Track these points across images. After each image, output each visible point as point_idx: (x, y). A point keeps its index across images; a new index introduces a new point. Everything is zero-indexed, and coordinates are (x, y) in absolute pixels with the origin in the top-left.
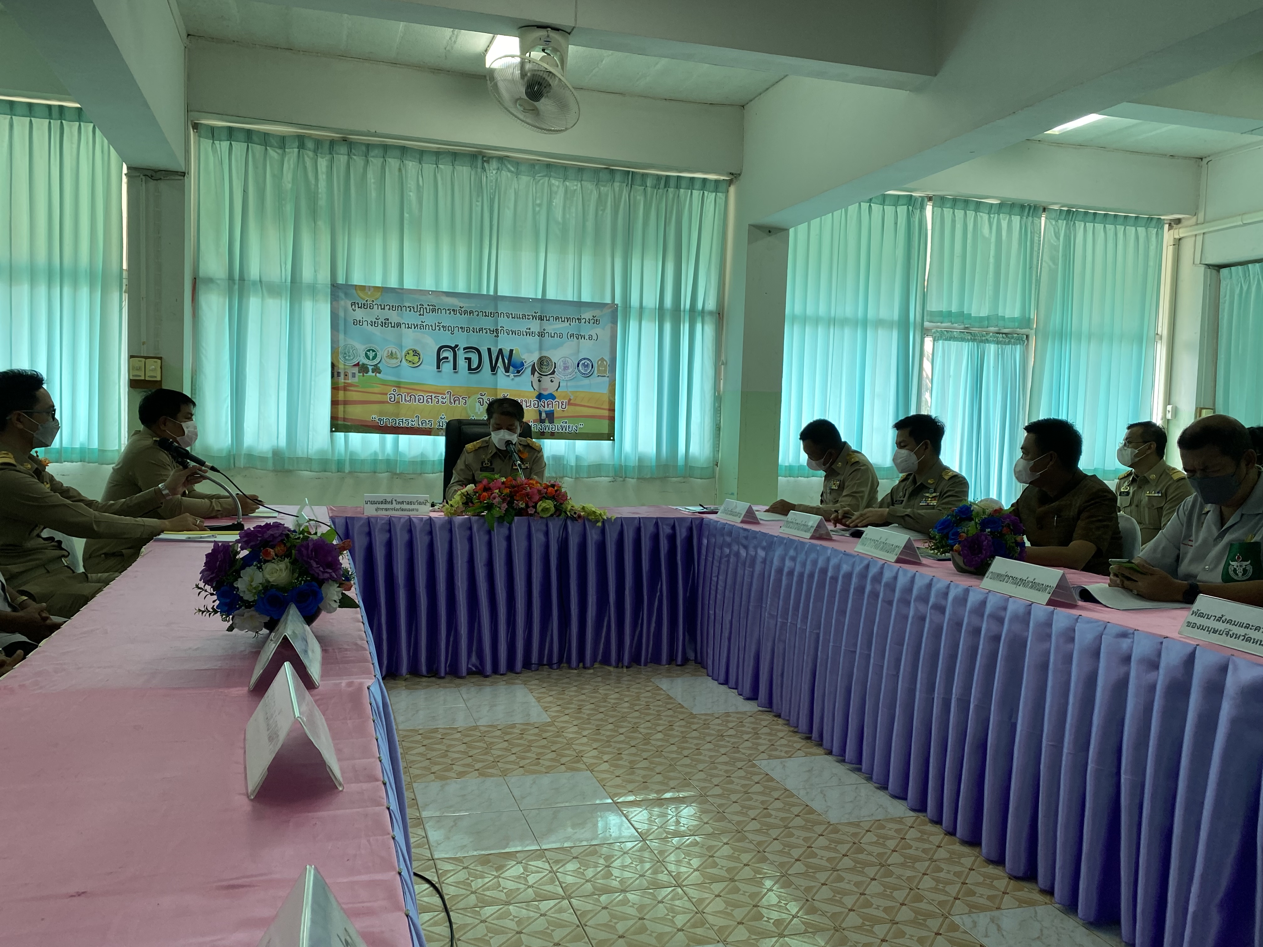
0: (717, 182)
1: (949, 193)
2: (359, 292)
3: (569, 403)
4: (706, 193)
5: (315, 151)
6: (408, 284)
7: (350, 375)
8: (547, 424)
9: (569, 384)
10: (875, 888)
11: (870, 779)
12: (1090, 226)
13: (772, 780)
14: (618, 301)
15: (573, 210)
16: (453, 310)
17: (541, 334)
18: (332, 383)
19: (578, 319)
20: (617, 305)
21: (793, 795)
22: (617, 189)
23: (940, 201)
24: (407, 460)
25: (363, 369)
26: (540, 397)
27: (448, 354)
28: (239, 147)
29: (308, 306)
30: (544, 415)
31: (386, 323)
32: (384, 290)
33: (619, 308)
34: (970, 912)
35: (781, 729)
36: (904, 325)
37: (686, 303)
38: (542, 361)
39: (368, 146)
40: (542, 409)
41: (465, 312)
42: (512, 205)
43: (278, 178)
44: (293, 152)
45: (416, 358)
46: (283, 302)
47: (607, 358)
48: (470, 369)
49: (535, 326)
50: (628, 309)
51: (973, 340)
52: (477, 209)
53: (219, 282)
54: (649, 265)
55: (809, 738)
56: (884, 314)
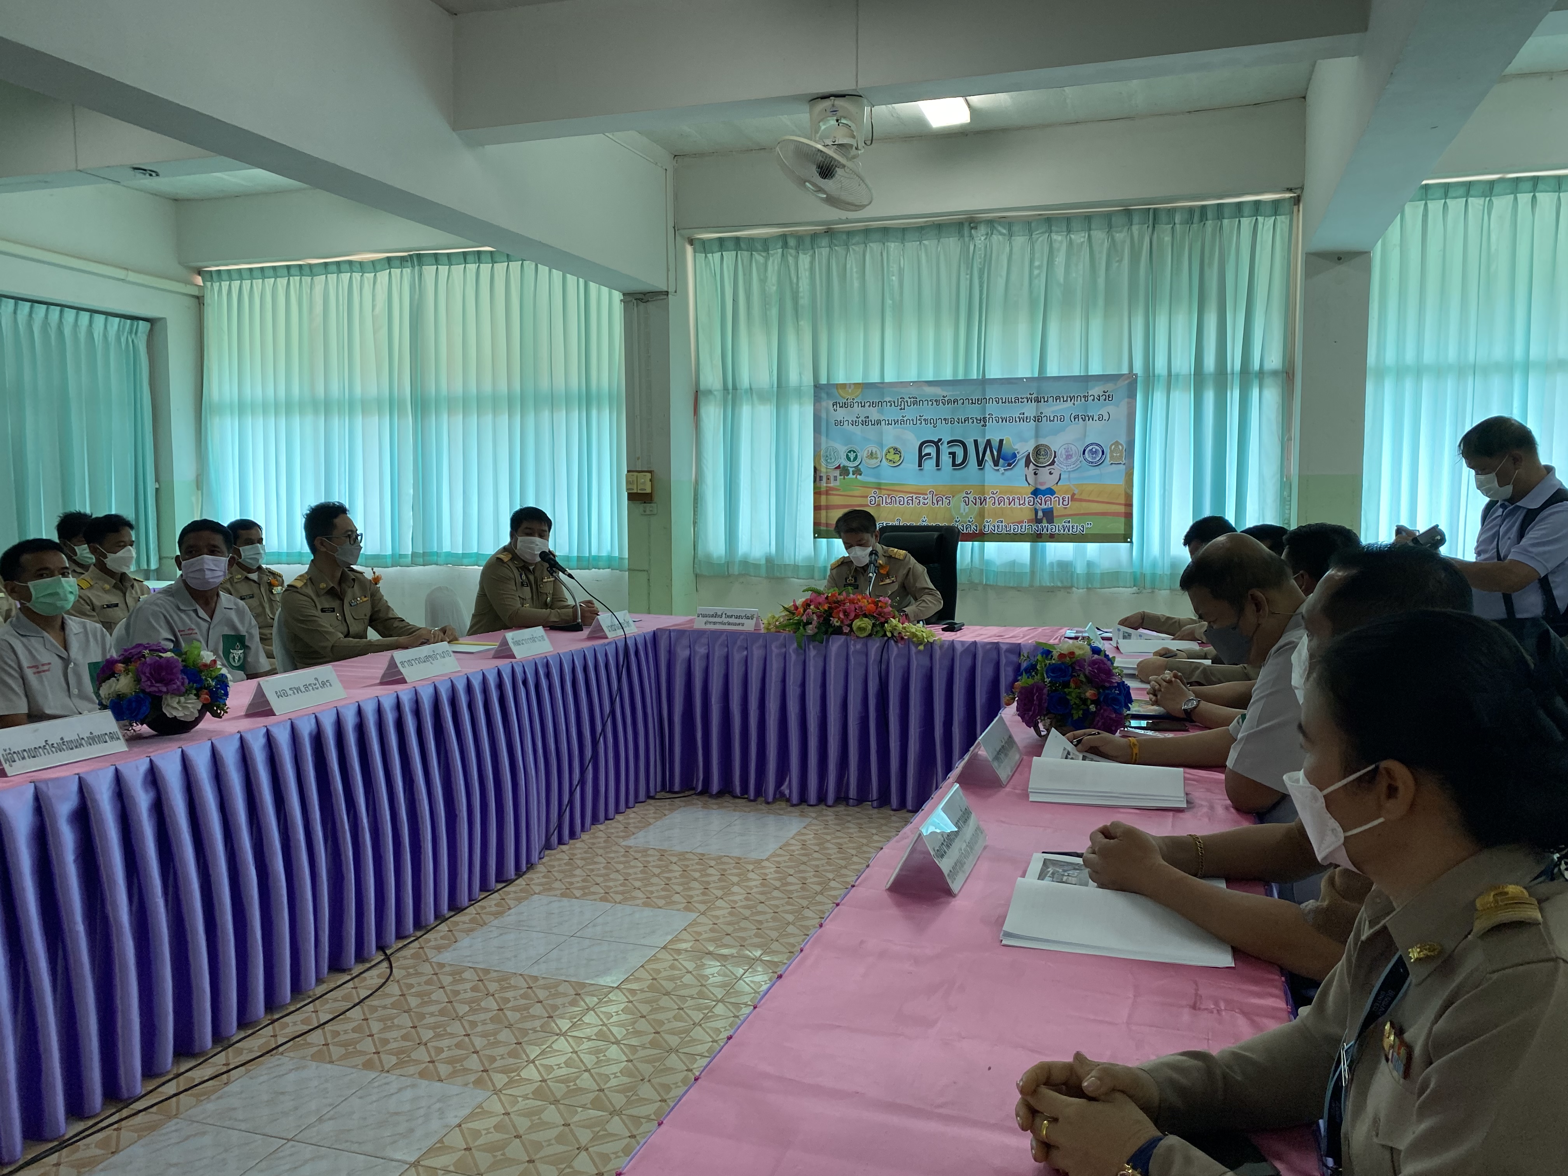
0: (1278, 202)
2: (840, 391)
3: (1073, 498)
4: (1260, 219)
6: (890, 377)
7: (832, 479)
8: (1045, 524)
9: (1073, 475)
14: (1138, 368)
15: (1081, 266)
16: (936, 401)
17: (1038, 419)
18: (815, 488)
19: (1085, 397)
20: (1136, 375)
22: (1136, 233)
25: (844, 471)
26: (1036, 492)
27: (930, 450)
28: (729, 257)
30: (1040, 514)
31: (865, 421)
32: (865, 386)
33: (1139, 379)
37: (1235, 363)
38: (1037, 450)
39: (849, 234)
40: (1038, 506)
41: (949, 402)
42: (1004, 272)
43: (763, 282)
44: (776, 254)
45: (897, 457)
46: (770, 408)
47: (1123, 440)
48: (954, 464)
49: (1030, 410)
50: (1151, 378)
52: (965, 280)
54: (1178, 323)
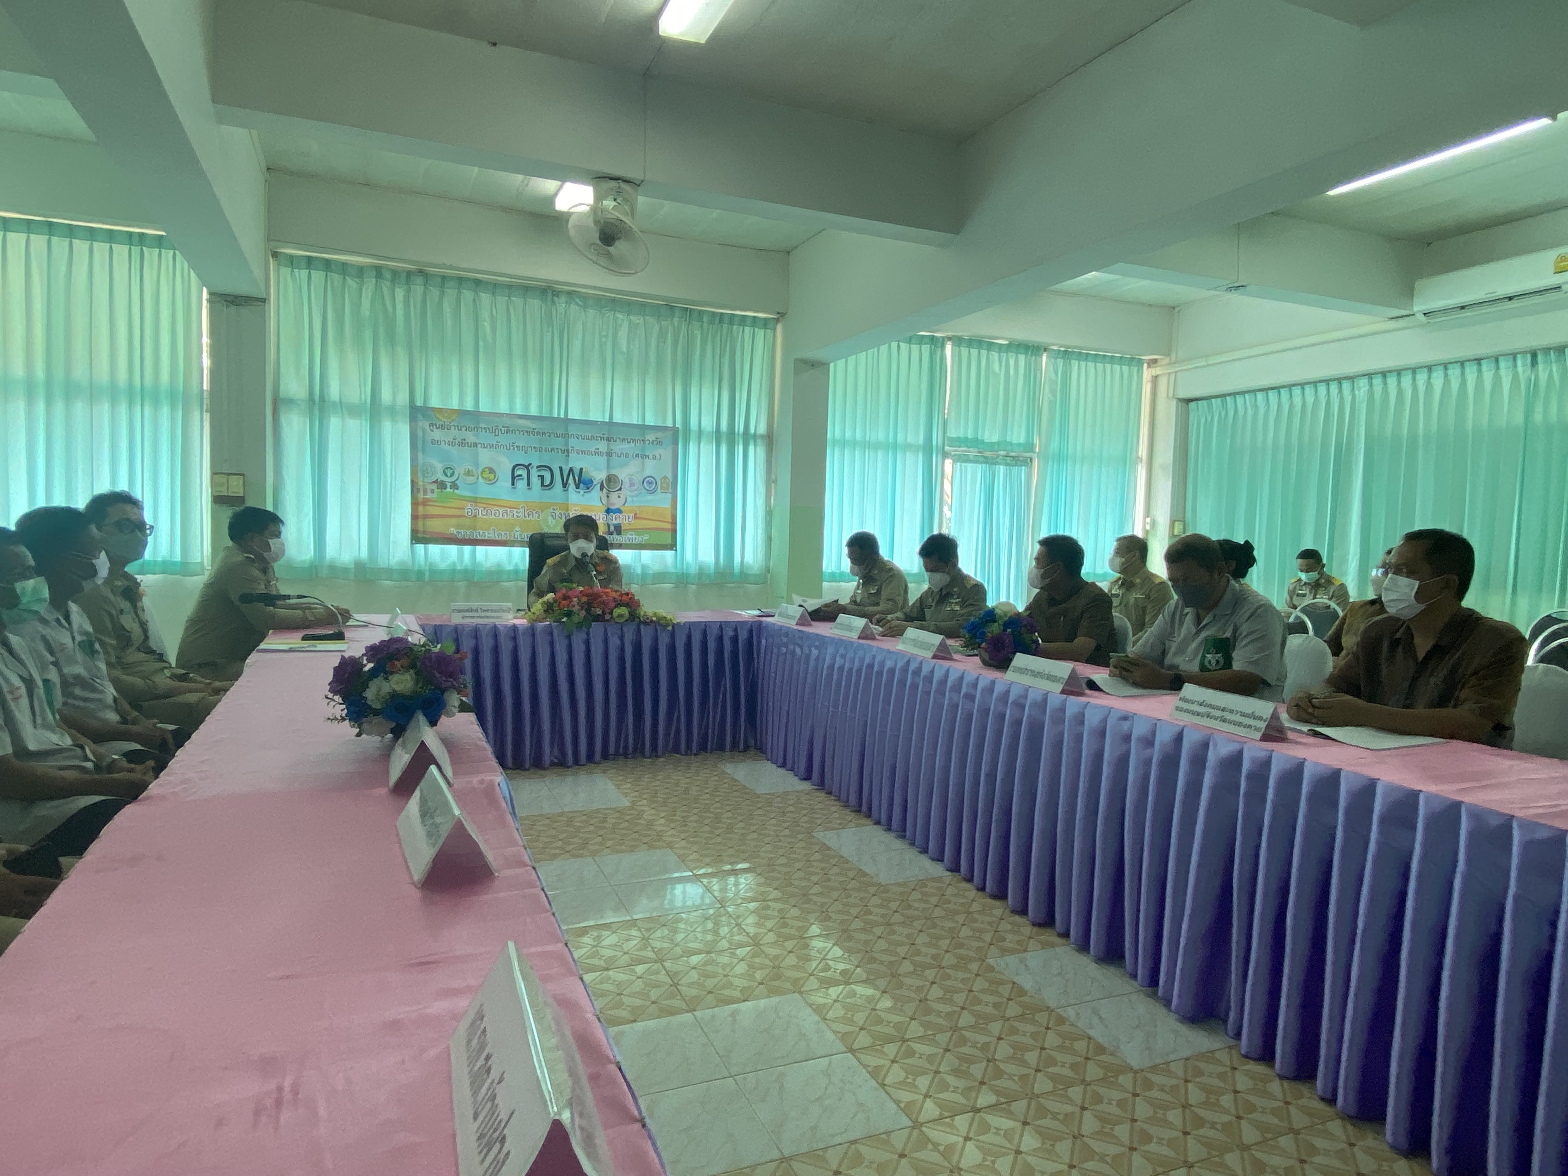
0: (766, 319)
1: (965, 333)
2: (436, 414)
4: (756, 329)
5: (393, 281)
6: (484, 407)
7: (429, 491)
8: (617, 536)
9: (635, 499)
10: (922, 939)
11: (913, 844)
12: (1083, 364)
13: (829, 848)
14: (679, 425)
15: (637, 342)
16: (527, 432)
17: (609, 454)
18: (412, 499)
19: (643, 441)
20: (678, 428)
21: (847, 862)
22: (676, 324)
23: (958, 341)
24: (484, 569)
25: (442, 485)
26: (608, 511)
27: (522, 472)
28: (318, 276)
29: (387, 426)
30: (612, 528)
31: (462, 443)
32: (462, 413)
33: (680, 431)
34: (1002, 956)
35: (835, 807)
36: (928, 449)
37: (740, 427)
38: (610, 478)
39: (444, 278)
40: (610, 522)
41: (538, 433)
42: (580, 336)
43: (357, 306)
44: (370, 283)
45: (492, 476)
46: (364, 422)
47: (670, 476)
48: (542, 485)
49: (603, 446)
50: (688, 432)
51: (986, 463)
52: (547, 339)
53: (299, 402)
54: (705, 392)
55: (859, 811)
56: (910, 439)
